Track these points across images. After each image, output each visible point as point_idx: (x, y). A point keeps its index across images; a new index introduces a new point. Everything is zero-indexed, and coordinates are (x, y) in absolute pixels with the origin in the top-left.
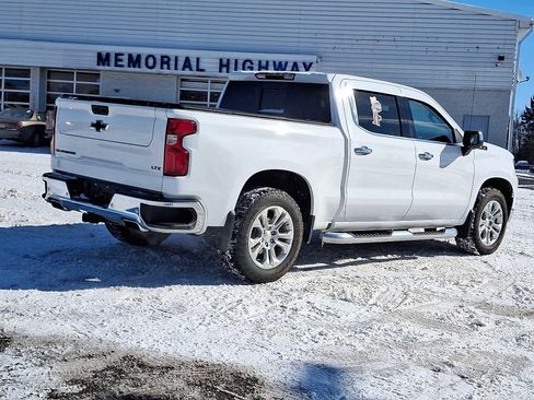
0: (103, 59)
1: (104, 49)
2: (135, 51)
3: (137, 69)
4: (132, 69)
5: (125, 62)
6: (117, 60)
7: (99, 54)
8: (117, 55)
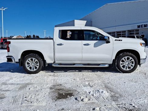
0: (139, 27)
1: (139, 24)
2: (145, 24)
3: (146, 28)
4: (145, 28)
5: (143, 27)
6: (142, 26)
7: (138, 26)
8: (141, 25)
